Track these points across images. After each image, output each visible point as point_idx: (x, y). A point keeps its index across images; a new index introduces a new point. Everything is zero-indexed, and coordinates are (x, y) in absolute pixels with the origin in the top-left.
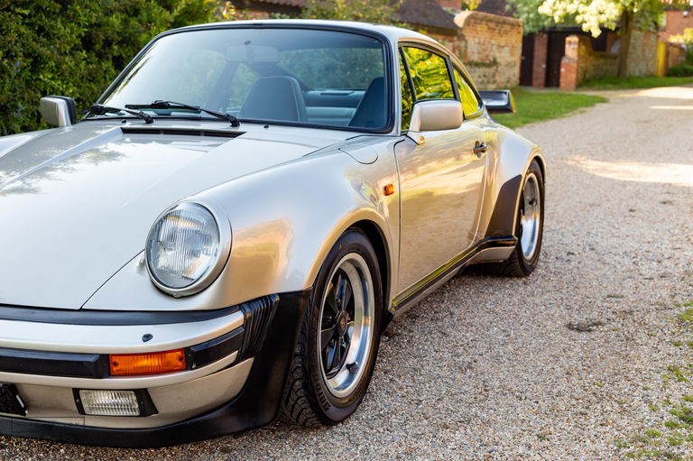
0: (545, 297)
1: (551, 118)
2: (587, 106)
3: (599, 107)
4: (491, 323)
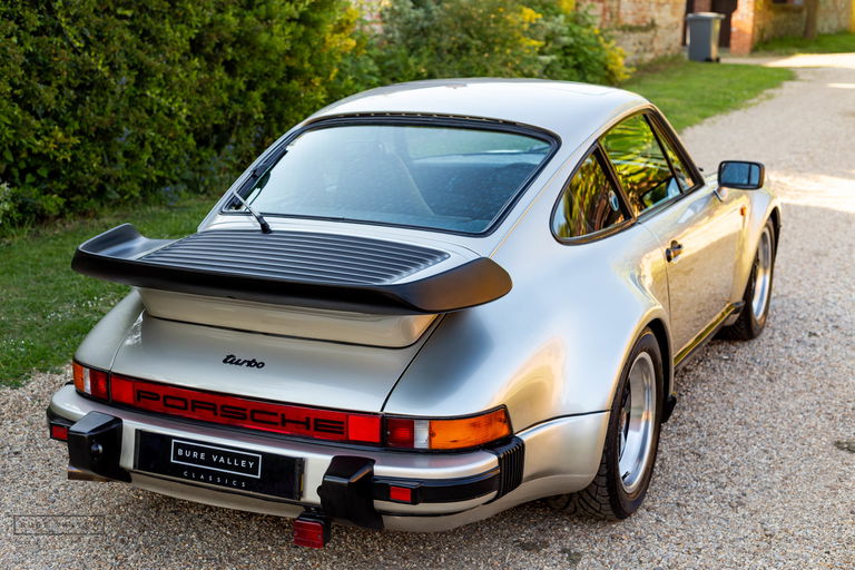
0: (799, 401)
1: (736, 108)
2: (773, 87)
3: (789, 87)
4: (747, 439)
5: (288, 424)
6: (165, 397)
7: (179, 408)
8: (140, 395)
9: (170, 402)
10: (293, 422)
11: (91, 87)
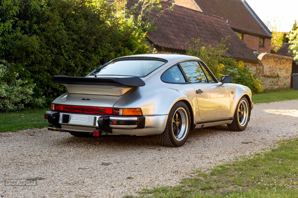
5: (94, 111)
6: (69, 108)
7: (72, 110)
8: (64, 108)
9: (70, 109)
10: (95, 110)
11: (70, 71)
